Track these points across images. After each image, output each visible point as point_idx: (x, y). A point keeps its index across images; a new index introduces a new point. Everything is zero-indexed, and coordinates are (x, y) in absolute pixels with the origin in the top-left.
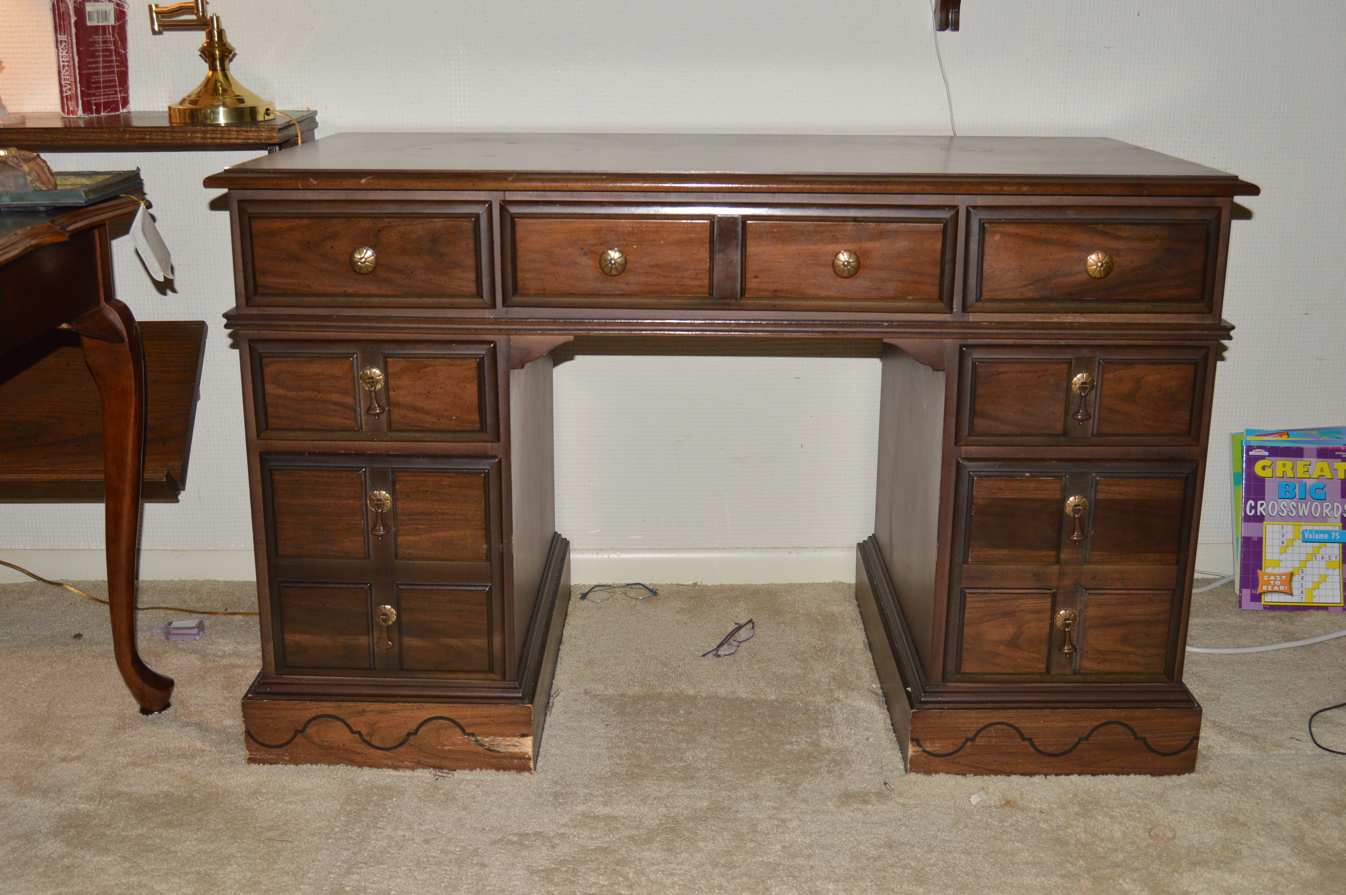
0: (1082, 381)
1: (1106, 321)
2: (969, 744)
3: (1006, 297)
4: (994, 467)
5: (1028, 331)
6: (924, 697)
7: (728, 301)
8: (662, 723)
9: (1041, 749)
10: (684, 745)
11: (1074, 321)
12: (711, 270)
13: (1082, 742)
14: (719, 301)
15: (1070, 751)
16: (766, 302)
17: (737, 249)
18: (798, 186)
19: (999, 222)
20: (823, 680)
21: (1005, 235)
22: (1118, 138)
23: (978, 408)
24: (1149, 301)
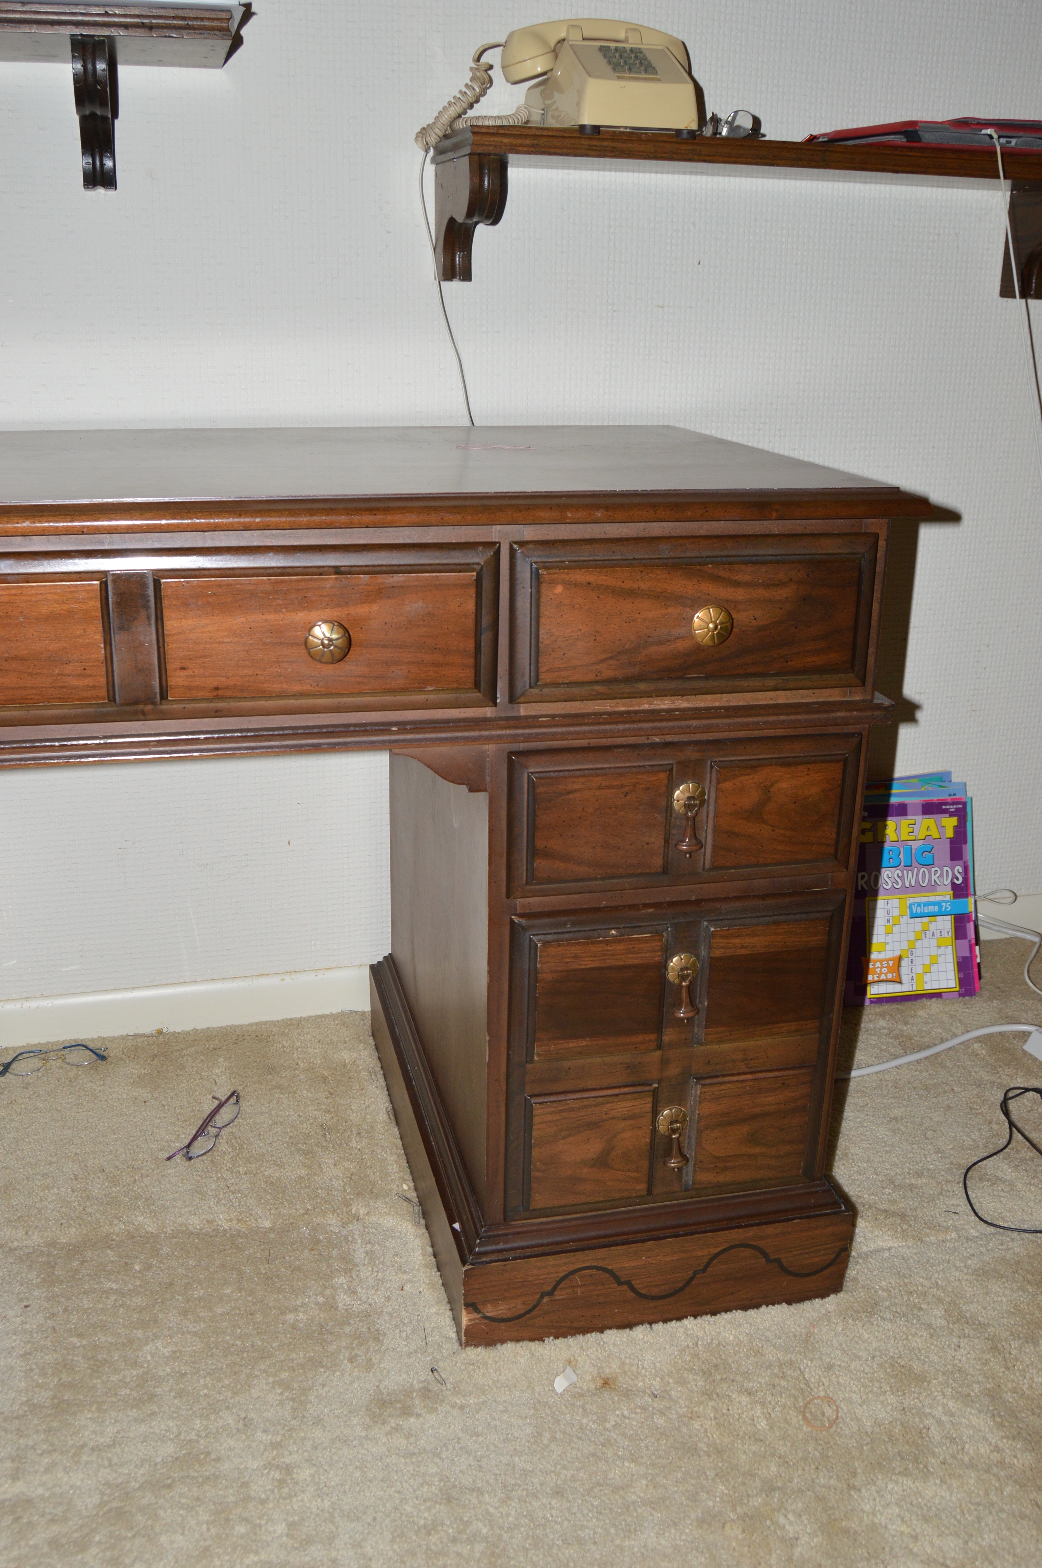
0: (688, 795)
1: (717, 704)
2: (546, 1299)
3: (574, 678)
4: (565, 924)
5: (607, 727)
6: (480, 1245)
7: (141, 707)
8: (107, 1292)
9: (643, 1292)
10: (139, 1333)
11: (673, 706)
12: (109, 660)
13: (698, 1276)
14: (127, 708)
15: (682, 1289)
16: (203, 705)
17: (150, 625)
18: (242, 520)
19: (561, 566)
20: (335, 1183)
21: (567, 584)
22: (688, 427)
23: (540, 844)
24: (779, 674)
